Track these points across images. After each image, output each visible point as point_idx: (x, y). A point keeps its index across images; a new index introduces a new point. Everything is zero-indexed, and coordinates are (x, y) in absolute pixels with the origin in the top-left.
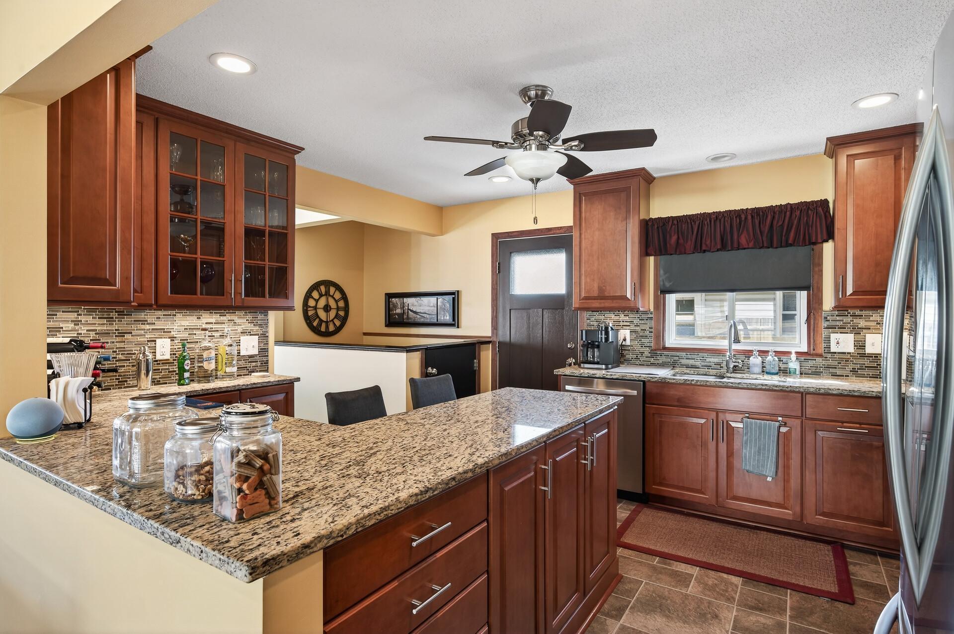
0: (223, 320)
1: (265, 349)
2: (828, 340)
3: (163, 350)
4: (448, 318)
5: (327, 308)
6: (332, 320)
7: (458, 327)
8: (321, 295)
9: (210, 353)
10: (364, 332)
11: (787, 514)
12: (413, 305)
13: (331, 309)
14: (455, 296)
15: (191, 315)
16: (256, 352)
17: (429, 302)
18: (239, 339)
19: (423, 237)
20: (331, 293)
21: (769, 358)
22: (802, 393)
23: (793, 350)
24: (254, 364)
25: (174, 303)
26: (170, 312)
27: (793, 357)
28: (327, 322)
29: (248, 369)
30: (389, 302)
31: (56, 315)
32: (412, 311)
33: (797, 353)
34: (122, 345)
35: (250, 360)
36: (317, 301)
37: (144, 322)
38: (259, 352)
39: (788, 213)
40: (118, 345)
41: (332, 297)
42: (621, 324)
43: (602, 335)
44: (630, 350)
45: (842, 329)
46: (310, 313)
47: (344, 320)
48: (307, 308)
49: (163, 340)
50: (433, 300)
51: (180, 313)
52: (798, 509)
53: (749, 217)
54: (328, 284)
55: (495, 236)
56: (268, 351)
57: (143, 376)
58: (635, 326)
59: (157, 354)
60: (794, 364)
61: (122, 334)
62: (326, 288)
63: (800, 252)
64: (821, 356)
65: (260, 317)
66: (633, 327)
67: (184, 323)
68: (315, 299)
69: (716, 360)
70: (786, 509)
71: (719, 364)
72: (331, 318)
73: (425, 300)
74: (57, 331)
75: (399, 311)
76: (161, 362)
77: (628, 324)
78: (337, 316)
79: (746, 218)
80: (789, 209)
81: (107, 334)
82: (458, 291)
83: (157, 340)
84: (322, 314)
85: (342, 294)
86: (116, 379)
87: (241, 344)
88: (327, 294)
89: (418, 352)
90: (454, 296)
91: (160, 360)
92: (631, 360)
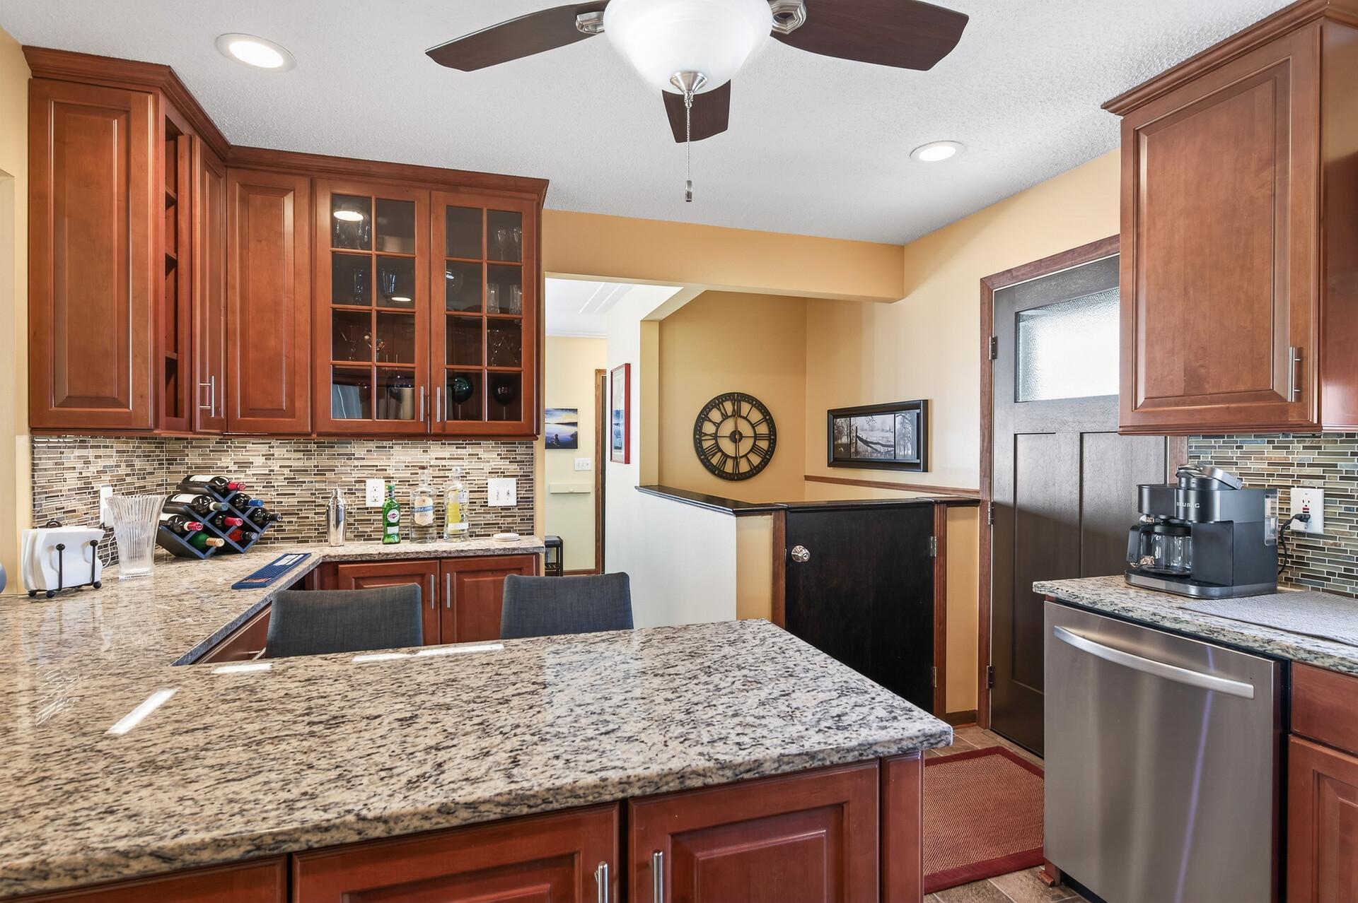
0: (460, 455)
1: (529, 498)
3: (376, 494)
4: (910, 452)
5: (736, 437)
6: (745, 456)
7: (926, 470)
8: (725, 417)
9: (424, 501)
10: (806, 474)
12: (862, 430)
13: (741, 437)
14: (920, 410)
15: (415, 448)
16: (512, 501)
17: (884, 422)
18: (485, 482)
19: (879, 306)
20: (744, 413)
24: (510, 520)
25: (338, 431)
26: (385, 442)
28: (735, 458)
29: (501, 527)
30: (834, 425)
31: (246, 447)
32: (861, 440)
34: (322, 486)
35: (503, 514)
36: (718, 425)
37: (350, 456)
38: (518, 502)
40: (318, 486)
41: (745, 418)
42: (1295, 470)
43: (1186, 500)
44: (1323, 549)
46: (707, 444)
47: (767, 457)
48: (701, 437)
49: (375, 480)
50: (889, 418)
51: (399, 444)
54: (738, 398)
55: (986, 283)
56: (532, 501)
57: (332, 529)
58: (1341, 478)
59: (367, 499)
61: (321, 472)
62: (734, 405)
65: (521, 450)
66: (1336, 484)
67: (403, 458)
68: (714, 423)
72: (742, 453)
73: (878, 419)
74: (246, 467)
75: (844, 440)
76: (373, 511)
77: (1319, 471)
78: (754, 449)
81: (304, 471)
82: (926, 402)
83: (367, 481)
84: (728, 447)
85: (762, 413)
86: (315, 529)
87: (488, 489)
88: (737, 414)
89: (768, 517)
90: (918, 411)
91: (371, 508)
92: (1329, 580)
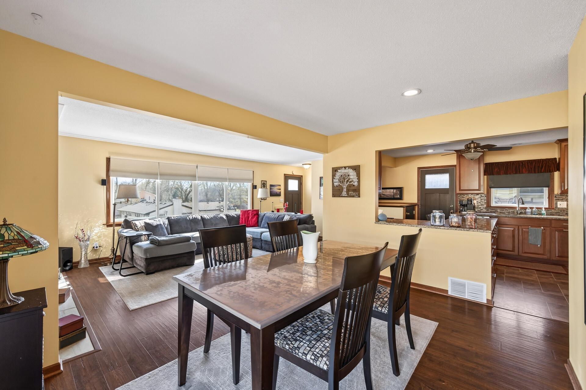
2: (556, 204)
4: (398, 196)
7: (403, 200)
11: (545, 257)
12: (383, 192)
14: (401, 189)
17: (390, 191)
21: (534, 209)
22: (550, 220)
23: (543, 207)
27: (543, 209)
32: (383, 194)
33: (544, 208)
39: (541, 162)
43: (469, 202)
44: (476, 207)
45: (562, 200)
50: (392, 190)
52: (549, 255)
53: (526, 163)
55: (419, 168)
60: (544, 212)
63: (546, 175)
64: (554, 209)
66: (479, 200)
69: (512, 211)
70: (544, 255)
71: (513, 212)
73: (388, 190)
79: (525, 163)
80: (542, 161)
82: (402, 187)
92: (477, 211)
